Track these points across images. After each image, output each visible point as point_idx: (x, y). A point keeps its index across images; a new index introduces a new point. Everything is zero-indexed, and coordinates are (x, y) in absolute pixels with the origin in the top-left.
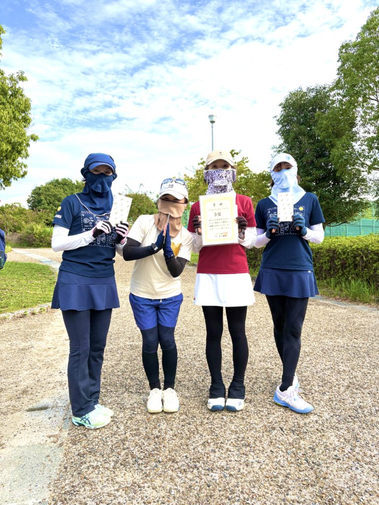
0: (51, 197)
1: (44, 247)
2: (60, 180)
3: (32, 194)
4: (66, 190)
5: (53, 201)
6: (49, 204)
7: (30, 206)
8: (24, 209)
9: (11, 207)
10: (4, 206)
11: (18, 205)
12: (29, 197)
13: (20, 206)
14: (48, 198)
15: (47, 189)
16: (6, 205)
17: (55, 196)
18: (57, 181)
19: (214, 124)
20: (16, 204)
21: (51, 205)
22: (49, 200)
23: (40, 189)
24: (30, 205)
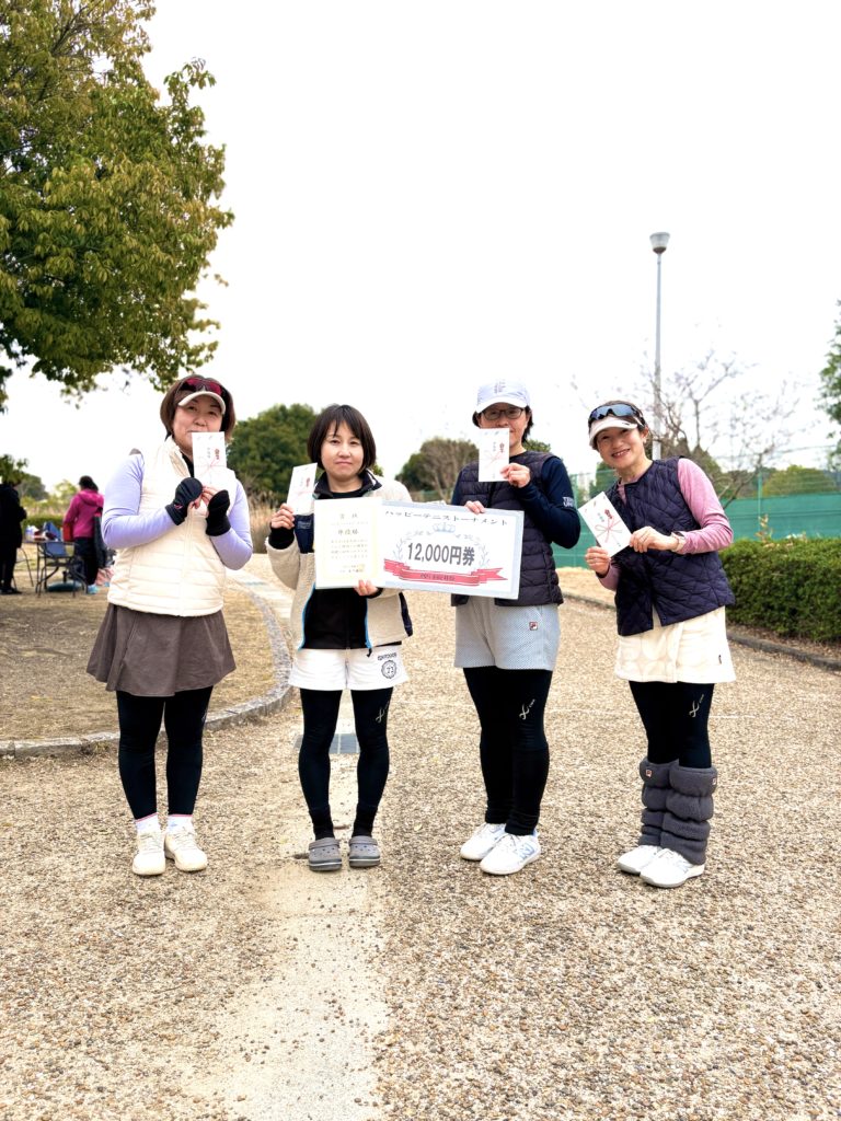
0: (267, 443)
2: (288, 407)
5: (274, 451)
6: (262, 459)
14: (262, 443)
15: (261, 426)
17: (275, 440)
18: (283, 408)
19: (664, 254)
21: (268, 460)
22: (264, 448)
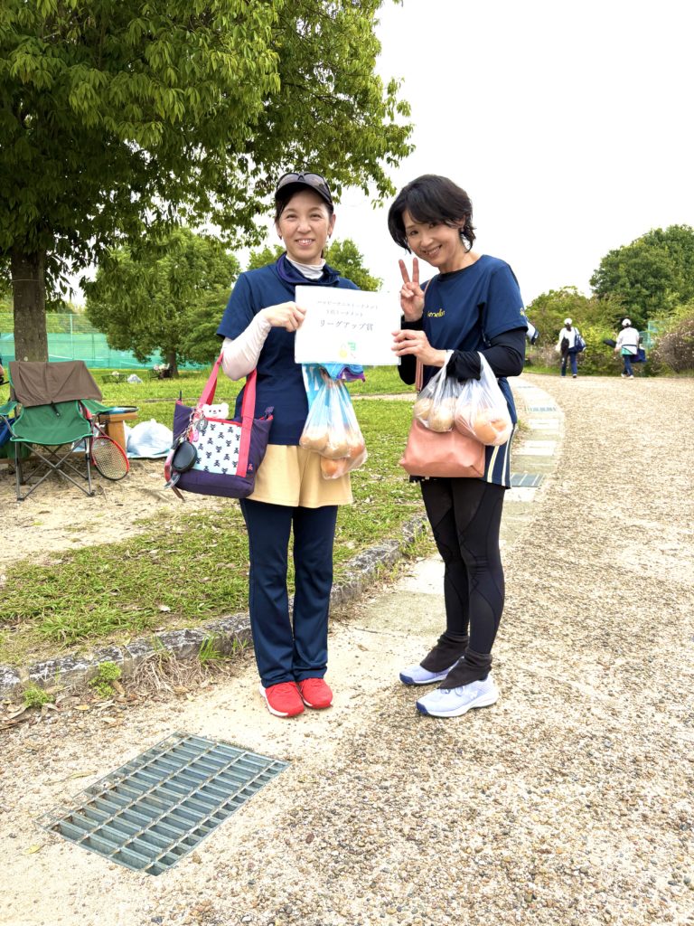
0: (639, 270)
1: (601, 374)
2: (664, 231)
3: (602, 266)
4: (676, 252)
5: (644, 277)
6: (632, 285)
7: (596, 292)
8: (582, 299)
9: (559, 295)
10: (547, 293)
11: (571, 292)
12: (594, 273)
13: (576, 294)
14: (633, 270)
15: (633, 252)
16: (551, 292)
17: (648, 265)
18: (658, 233)
20: (567, 289)
21: (639, 285)
22: (635, 275)
23: (616, 253)
24: (595, 288)
